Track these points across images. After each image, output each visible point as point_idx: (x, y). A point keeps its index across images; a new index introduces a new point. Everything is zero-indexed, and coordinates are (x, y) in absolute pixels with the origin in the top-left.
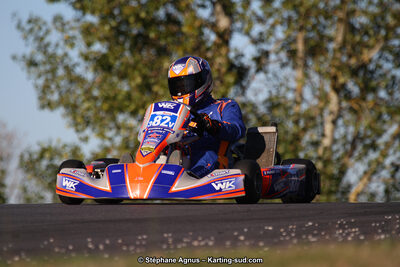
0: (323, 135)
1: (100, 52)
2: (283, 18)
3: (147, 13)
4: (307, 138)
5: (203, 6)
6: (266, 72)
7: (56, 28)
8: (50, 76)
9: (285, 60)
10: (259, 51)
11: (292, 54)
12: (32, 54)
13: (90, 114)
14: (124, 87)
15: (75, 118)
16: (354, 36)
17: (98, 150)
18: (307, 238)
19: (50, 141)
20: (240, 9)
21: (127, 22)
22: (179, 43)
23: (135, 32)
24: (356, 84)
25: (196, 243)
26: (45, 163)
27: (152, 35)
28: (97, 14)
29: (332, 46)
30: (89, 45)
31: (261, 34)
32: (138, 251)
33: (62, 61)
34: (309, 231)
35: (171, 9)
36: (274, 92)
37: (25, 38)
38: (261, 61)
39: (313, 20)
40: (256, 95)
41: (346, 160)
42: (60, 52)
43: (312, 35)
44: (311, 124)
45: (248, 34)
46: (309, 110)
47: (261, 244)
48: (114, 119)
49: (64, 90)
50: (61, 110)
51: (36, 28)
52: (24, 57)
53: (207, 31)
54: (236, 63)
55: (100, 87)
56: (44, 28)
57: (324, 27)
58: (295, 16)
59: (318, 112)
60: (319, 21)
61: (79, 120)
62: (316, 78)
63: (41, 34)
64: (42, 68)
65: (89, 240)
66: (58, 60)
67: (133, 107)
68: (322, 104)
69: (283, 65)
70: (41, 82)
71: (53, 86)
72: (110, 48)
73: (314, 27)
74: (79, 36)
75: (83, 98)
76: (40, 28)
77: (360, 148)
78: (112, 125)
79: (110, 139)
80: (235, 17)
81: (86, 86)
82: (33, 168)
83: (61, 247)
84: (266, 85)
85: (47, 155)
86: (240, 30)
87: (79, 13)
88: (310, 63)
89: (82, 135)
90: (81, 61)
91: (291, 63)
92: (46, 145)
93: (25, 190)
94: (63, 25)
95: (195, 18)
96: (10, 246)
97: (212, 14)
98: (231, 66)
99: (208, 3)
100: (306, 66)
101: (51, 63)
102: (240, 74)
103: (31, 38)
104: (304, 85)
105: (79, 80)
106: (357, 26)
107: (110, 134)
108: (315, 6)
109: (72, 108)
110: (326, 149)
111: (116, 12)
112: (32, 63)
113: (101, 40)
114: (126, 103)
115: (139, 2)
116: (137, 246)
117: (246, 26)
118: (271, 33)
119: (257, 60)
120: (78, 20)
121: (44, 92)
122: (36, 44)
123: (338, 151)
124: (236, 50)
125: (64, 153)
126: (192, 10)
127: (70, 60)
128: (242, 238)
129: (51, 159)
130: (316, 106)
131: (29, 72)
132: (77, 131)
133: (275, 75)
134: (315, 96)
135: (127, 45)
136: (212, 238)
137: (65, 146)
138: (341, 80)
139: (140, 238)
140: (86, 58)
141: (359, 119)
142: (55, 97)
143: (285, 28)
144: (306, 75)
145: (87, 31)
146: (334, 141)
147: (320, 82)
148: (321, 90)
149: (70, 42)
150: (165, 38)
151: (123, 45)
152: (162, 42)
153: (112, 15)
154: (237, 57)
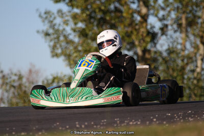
0: (197, 67)
1: (81, 28)
2: (175, 8)
3: (105, 7)
4: (188, 68)
5: (133, 3)
6: (166, 35)
7: (59, 16)
8: (56, 40)
9: (176, 29)
10: (162, 24)
11: (180, 25)
12: (47, 29)
13: (77, 59)
14: (94, 45)
15: (69, 62)
18: (188, 119)
19: (57, 74)
20: (152, 4)
21: (95, 12)
22: (121, 22)
23: (99, 16)
25: (131, 123)
27: (108, 18)
28: (80, 9)
29: (200, 21)
30: (76, 24)
31: (163, 16)
32: (102, 128)
33: (62, 33)
34: (189, 115)
35: (117, 5)
36: (171, 45)
37: (43, 21)
38: (164, 29)
39: (190, 8)
42: (61, 28)
43: (190, 15)
44: (190, 61)
45: (156, 16)
46: (189, 54)
47: (165, 123)
49: (63, 47)
51: (49, 16)
52: (43, 31)
53: (136, 15)
54: (151, 31)
55: (82, 45)
56: (53, 16)
57: (196, 11)
58: (180, 6)
59: (194, 55)
60: (193, 9)
61: (72, 62)
62: (192, 38)
63: (51, 19)
64: (52, 37)
65: (77, 123)
66: (60, 32)
68: (196, 51)
69: (175, 31)
70: (52, 44)
71: (58, 46)
72: (86, 25)
73: (191, 11)
74: (71, 20)
75: (73, 51)
76: (51, 16)
80: (150, 8)
81: (75, 45)
83: (62, 127)
84: (166, 42)
85: (56, 81)
86: (153, 14)
87: (70, 8)
88: (189, 30)
91: (179, 30)
92: (55, 76)
94: (62, 14)
95: (129, 8)
96: (37, 127)
97: (138, 6)
98: (148, 33)
99: (136, 1)
100: (187, 31)
101: (57, 34)
102: (153, 36)
103: (46, 22)
104: (186, 41)
105: (71, 42)
108: (191, 0)
109: (68, 57)
110: (198, 73)
111: (89, 7)
112: (47, 34)
113: (81, 21)
115: (101, 2)
116: (101, 126)
117: (156, 12)
118: (169, 15)
119: (162, 29)
120: (70, 12)
121: (53, 48)
122: (49, 25)
124: (151, 24)
125: (64, 79)
126: (128, 5)
127: (66, 32)
128: (155, 120)
129: (58, 82)
130: (193, 52)
131: (46, 39)
132: (71, 68)
133: (171, 37)
134: (192, 47)
135: (95, 23)
136: (140, 120)
137: (65, 76)
139: (103, 121)
140: (74, 30)
142: (59, 51)
143: (176, 13)
144: (187, 36)
145: (75, 17)
146: (202, 69)
147: (195, 39)
148: (195, 43)
149: (66, 23)
150: (114, 19)
151: (93, 24)
152: (113, 22)
153: (87, 9)
154: (151, 28)
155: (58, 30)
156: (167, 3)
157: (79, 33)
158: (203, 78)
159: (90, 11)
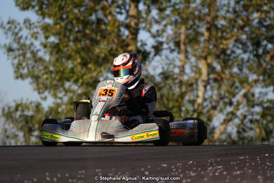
0: (198, 96)
1: (53, 42)
2: (171, 20)
3: (84, 17)
4: (187, 98)
5: (121, 13)
6: (160, 56)
7: (26, 27)
8: (21, 58)
9: (173, 47)
10: (156, 42)
11: (177, 44)
12: (10, 44)
13: (48, 82)
14: (70, 65)
15: (38, 85)
16: (217, 32)
17: (52, 105)
18: (189, 173)
19: (22, 99)
20: (144, 15)
21: (72, 23)
22: (104, 37)
23: (76, 29)
24: (219, 63)
26: (18, 113)
27: (87, 31)
28: (52, 18)
30: (47, 38)
31: (158, 31)
33: (30, 48)
35: (100, 14)
36: (166, 67)
37: (6, 33)
38: (158, 49)
39: (191, 23)
40: (154, 70)
41: (212, 112)
42: (28, 42)
43: (190, 31)
44: (190, 89)
45: (149, 31)
46: (188, 80)
48: (63, 85)
49: (30, 67)
50: (29, 80)
51: (13, 27)
52: (5, 45)
53: (122, 29)
54: (142, 49)
55: (54, 65)
56: (18, 27)
57: (198, 27)
59: (194, 81)
60: (194, 24)
61: (41, 86)
62: (193, 59)
63: (16, 31)
64: (17, 53)
66: (27, 47)
67: (75, 77)
68: (197, 76)
69: (172, 51)
70: (16, 61)
71: (24, 64)
72: (60, 39)
73: (191, 26)
74: (41, 32)
75: (43, 72)
76: (16, 27)
77: (221, 103)
78: (62, 89)
79: (61, 98)
80: (141, 20)
81: (45, 65)
82: (11, 117)
84: (161, 64)
85: (20, 108)
86: (144, 28)
87: (41, 18)
88: (189, 49)
89: (43, 96)
90: (41, 48)
91: (177, 50)
92: (19, 102)
93: (6, 131)
94: (30, 25)
95: (116, 20)
97: (126, 18)
98: (139, 51)
99: (123, 11)
100: (186, 52)
101: (23, 50)
102: (145, 56)
103: (10, 34)
104: (186, 63)
105: (41, 60)
106: (219, 26)
107: (60, 95)
108: (192, 13)
109: (36, 78)
110: (199, 105)
111: (64, 16)
112: (10, 50)
113: (54, 34)
114: (71, 75)
115: (79, 11)
117: (148, 26)
118: (163, 31)
119: (154, 47)
120: (39, 22)
121: (17, 67)
122: (13, 37)
123: (207, 105)
124: (141, 41)
125: (30, 107)
126: (113, 16)
127: (35, 47)
129: (23, 111)
130: (193, 78)
131: (8, 55)
132: (39, 93)
133: (167, 57)
134: (193, 71)
135: (71, 38)
137: (31, 103)
138: (209, 60)
140: (45, 46)
141: (220, 86)
142: (25, 71)
143: (173, 27)
144: (187, 57)
145: (46, 28)
146: (205, 100)
147: (196, 62)
148: (197, 67)
149: (35, 36)
150: (96, 34)
151: (69, 38)
152: (94, 36)
153: (62, 19)
154: (142, 46)
155: (24, 45)
156: (163, 15)
157: (50, 49)
158: (205, 111)
159: (65, 22)
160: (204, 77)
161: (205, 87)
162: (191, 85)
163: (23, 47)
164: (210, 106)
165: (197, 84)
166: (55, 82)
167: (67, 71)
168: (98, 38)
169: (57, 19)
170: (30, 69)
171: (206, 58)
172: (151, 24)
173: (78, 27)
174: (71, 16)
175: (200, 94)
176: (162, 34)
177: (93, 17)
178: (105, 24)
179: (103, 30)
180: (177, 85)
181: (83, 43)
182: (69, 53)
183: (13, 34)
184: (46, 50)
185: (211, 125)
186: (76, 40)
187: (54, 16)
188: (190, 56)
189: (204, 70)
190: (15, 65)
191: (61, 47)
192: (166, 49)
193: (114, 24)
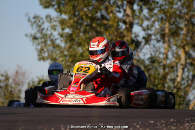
0: (177, 76)
1: (68, 33)
2: (158, 18)
3: (92, 14)
4: (169, 77)
5: (120, 12)
6: (149, 45)
7: (48, 21)
8: (43, 45)
9: (159, 39)
10: (146, 34)
11: (163, 36)
12: (35, 34)
13: (63, 63)
14: (80, 50)
16: (194, 27)
18: (170, 127)
19: (43, 76)
20: (137, 14)
21: (82, 19)
22: (106, 29)
23: (86, 23)
24: (194, 50)
27: (94, 25)
28: (67, 14)
29: (182, 32)
30: (63, 29)
31: (148, 26)
33: (50, 37)
34: (171, 124)
35: (104, 13)
36: (153, 54)
37: (32, 26)
38: (147, 39)
39: (173, 20)
40: (144, 55)
41: (188, 88)
42: (49, 33)
43: (173, 26)
44: (171, 70)
45: (141, 26)
46: (170, 64)
50: (49, 61)
51: (37, 21)
52: (31, 35)
53: (121, 24)
54: (135, 39)
55: (68, 51)
56: (41, 21)
57: (179, 23)
59: (175, 64)
60: (176, 20)
62: (174, 48)
63: (40, 24)
64: (40, 41)
65: (62, 126)
66: (48, 37)
68: (177, 61)
69: (158, 41)
70: (39, 47)
71: (45, 49)
72: (73, 31)
73: (174, 23)
74: (59, 25)
75: (59, 55)
76: (39, 21)
80: (135, 17)
81: (61, 50)
84: (150, 51)
86: (137, 24)
87: (59, 14)
88: (172, 40)
90: (59, 37)
91: (162, 41)
92: (41, 78)
94: (51, 19)
95: (115, 17)
96: (23, 128)
97: (124, 16)
98: (133, 41)
99: (122, 10)
100: (169, 40)
101: (44, 38)
102: (137, 44)
103: (35, 26)
104: (168, 51)
105: (58, 46)
108: (175, 12)
109: (54, 60)
110: (178, 82)
111: (77, 13)
112: (35, 38)
113: (68, 27)
114: (81, 58)
115: (88, 9)
117: (140, 22)
118: (152, 26)
119: (145, 38)
120: (57, 18)
121: (40, 52)
122: (37, 29)
123: (184, 84)
124: (135, 33)
126: (114, 14)
127: (54, 36)
128: (138, 126)
130: (174, 62)
131: (33, 42)
133: (154, 46)
134: (173, 55)
135: (82, 30)
138: (187, 49)
140: (62, 36)
141: (194, 68)
142: (46, 55)
143: (160, 23)
144: (169, 46)
145: (63, 22)
146: (183, 79)
147: (176, 49)
148: (177, 53)
149: (54, 28)
150: (101, 27)
151: (80, 30)
152: (99, 29)
153: (75, 15)
154: (135, 37)
155: (45, 35)
156: (152, 14)
157: (65, 38)
158: (183, 87)
159: (78, 17)
160: (183, 61)
161: (183, 69)
162: (172, 68)
163: (44, 36)
164: (186, 84)
165: (177, 67)
166: (69, 64)
167: (78, 55)
168: (102, 30)
169: (71, 15)
170: (50, 53)
171: (184, 48)
172: (142, 20)
173: (87, 22)
174: (82, 13)
175: (179, 74)
176: (151, 28)
177: (99, 15)
178: (107, 20)
179: (106, 24)
180: (162, 67)
181: (90, 34)
182: (80, 41)
183: (37, 26)
184: (62, 39)
185: (188, 98)
186: (85, 32)
187: (69, 13)
188: (172, 45)
189: (183, 56)
190: (39, 50)
191: (74, 36)
192: (154, 40)
193: (114, 20)
